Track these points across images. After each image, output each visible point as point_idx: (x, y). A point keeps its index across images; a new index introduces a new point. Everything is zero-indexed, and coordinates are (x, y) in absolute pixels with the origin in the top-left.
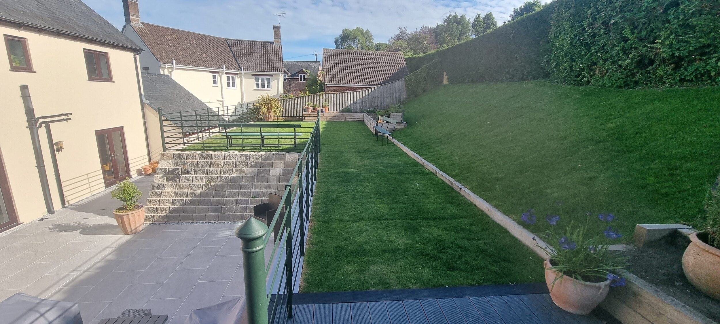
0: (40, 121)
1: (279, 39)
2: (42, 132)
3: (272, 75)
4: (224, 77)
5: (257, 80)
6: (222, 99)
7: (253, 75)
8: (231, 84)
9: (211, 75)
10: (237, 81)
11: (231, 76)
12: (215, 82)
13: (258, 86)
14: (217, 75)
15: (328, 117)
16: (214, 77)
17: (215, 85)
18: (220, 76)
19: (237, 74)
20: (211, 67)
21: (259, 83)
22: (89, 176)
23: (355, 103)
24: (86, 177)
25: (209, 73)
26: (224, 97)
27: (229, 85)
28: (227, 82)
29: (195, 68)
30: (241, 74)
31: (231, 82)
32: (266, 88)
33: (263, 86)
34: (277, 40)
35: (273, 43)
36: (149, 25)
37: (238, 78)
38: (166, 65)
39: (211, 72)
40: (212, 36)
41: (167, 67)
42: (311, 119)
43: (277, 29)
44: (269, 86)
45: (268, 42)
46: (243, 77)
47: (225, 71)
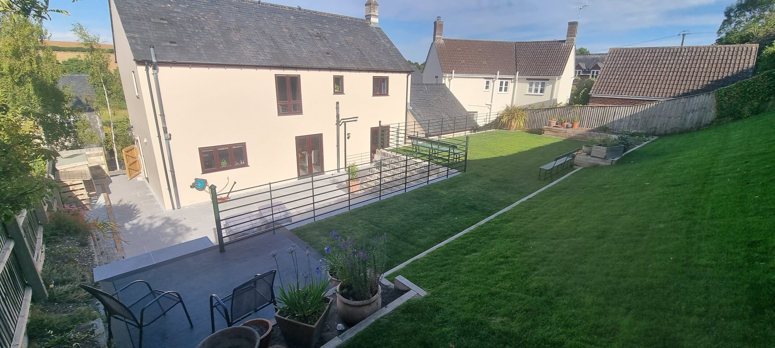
0: (342, 121)
1: (572, 36)
2: (342, 128)
3: (548, 80)
4: (498, 82)
5: (531, 85)
6: (491, 103)
7: (527, 79)
8: (503, 88)
9: (486, 80)
10: (511, 85)
11: (504, 81)
12: (487, 87)
13: (530, 90)
14: (491, 81)
15: (571, 134)
16: (488, 83)
17: (487, 90)
18: (493, 82)
19: (511, 79)
20: (487, 73)
21: (533, 87)
22: (363, 155)
23: (621, 121)
24: (360, 155)
25: (483, 79)
26: (493, 102)
27: (501, 90)
28: (499, 86)
29: (471, 76)
30: (515, 79)
31: (504, 86)
32: (539, 93)
33: (536, 91)
34: (570, 38)
35: (564, 41)
36: (448, 40)
37: (512, 82)
38: (447, 74)
39: (485, 78)
40: (501, 42)
41: (447, 76)
42: (550, 134)
43: (573, 26)
44: (542, 91)
45: (559, 41)
46: (517, 81)
47: (498, 76)
